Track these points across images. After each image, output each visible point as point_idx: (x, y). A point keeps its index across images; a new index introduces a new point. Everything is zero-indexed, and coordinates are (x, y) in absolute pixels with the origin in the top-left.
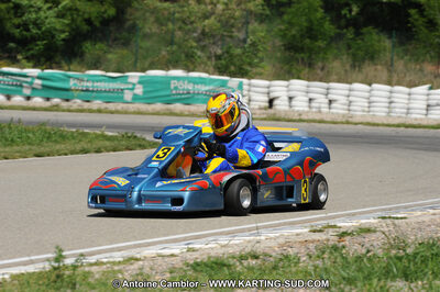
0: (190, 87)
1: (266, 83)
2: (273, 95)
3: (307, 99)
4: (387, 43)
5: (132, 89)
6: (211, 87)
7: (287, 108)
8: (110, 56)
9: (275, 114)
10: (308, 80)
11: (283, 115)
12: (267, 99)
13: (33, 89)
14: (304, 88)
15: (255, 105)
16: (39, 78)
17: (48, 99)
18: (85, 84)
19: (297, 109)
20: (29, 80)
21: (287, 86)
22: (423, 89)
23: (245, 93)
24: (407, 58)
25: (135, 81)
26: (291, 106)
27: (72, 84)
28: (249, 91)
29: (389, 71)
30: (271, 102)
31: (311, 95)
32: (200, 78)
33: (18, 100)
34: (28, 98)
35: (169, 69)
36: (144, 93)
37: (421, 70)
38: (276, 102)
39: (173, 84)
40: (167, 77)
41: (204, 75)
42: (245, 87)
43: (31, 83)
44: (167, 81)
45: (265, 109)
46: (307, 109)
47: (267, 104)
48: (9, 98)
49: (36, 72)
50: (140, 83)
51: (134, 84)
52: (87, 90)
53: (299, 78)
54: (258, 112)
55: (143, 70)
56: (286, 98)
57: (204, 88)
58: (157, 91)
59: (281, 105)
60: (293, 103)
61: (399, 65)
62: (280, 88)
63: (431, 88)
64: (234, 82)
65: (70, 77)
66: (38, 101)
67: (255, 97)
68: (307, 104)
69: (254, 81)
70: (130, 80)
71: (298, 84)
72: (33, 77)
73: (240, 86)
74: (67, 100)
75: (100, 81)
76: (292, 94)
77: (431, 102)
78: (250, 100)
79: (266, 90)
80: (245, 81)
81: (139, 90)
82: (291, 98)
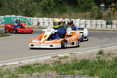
2: (39, 22)
3: (48, 23)
4: (69, 8)
5: (1, 21)
6: (22, 20)
9: (40, 27)
10: (48, 17)
11: (42, 27)
12: (37, 23)
14: (47, 20)
15: (34, 24)
19: (45, 25)
21: (43, 19)
22: (78, 20)
23: (32, 21)
24: (74, 11)
25: (2, 18)
29: (70, 15)
31: (49, 22)
35: (11, 15)
36: (5, 21)
37: (78, 15)
38: (40, 24)
40: (10, 17)
41: (21, 17)
42: (32, 20)
44: (11, 18)
45: (37, 25)
46: (48, 25)
50: (3, 19)
53: (46, 17)
54: (35, 26)
55: (4, 15)
56: (43, 23)
58: (8, 21)
60: (44, 24)
61: (72, 13)
62: (41, 20)
63: (80, 19)
67: (34, 22)
69: (34, 18)
71: (45, 19)
73: (30, 19)
76: (44, 21)
77: (80, 23)
79: (37, 20)
80: (32, 18)
81: (3, 21)
82: (44, 23)
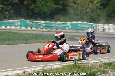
0: (83, 26)
1: (103, 25)
2: (104, 28)
3: (113, 29)
5: (68, 26)
6: (89, 26)
7: (108, 31)
8: (61, 18)
9: (105, 33)
11: (108, 33)
13: (43, 26)
14: (113, 26)
15: (100, 31)
16: (44, 23)
17: (47, 29)
18: (56, 25)
19: (111, 32)
20: (42, 24)
21: (108, 26)
25: (69, 24)
26: (109, 31)
27: (53, 25)
28: (98, 27)
30: (104, 30)
32: (86, 24)
33: (39, 29)
34: (42, 29)
36: (71, 27)
39: (79, 25)
40: (77, 23)
42: (97, 26)
43: (43, 25)
46: (113, 32)
47: (103, 30)
48: (37, 29)
49: (44, 22)
50: (70, 25)
51: (69, 25)
52: (57, 27)
57: (87, 26)
59: (107, 31)
60: (110, 30)
62: (106, 26)
64: (95, 25)
65: (52, 23)
66: (44, 29)
67: (100, 28)
68: (113, 30)
70: (68, 24)
71: (111, 25)
72: (43, 23)
74: (52, 29)
75: (60, 24)
76: (109, 28)
78: (98, 29)
80: (97, 24)
81: (70, 27)
82: (109, 29)
